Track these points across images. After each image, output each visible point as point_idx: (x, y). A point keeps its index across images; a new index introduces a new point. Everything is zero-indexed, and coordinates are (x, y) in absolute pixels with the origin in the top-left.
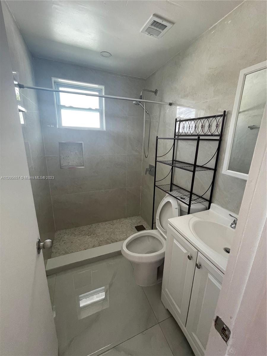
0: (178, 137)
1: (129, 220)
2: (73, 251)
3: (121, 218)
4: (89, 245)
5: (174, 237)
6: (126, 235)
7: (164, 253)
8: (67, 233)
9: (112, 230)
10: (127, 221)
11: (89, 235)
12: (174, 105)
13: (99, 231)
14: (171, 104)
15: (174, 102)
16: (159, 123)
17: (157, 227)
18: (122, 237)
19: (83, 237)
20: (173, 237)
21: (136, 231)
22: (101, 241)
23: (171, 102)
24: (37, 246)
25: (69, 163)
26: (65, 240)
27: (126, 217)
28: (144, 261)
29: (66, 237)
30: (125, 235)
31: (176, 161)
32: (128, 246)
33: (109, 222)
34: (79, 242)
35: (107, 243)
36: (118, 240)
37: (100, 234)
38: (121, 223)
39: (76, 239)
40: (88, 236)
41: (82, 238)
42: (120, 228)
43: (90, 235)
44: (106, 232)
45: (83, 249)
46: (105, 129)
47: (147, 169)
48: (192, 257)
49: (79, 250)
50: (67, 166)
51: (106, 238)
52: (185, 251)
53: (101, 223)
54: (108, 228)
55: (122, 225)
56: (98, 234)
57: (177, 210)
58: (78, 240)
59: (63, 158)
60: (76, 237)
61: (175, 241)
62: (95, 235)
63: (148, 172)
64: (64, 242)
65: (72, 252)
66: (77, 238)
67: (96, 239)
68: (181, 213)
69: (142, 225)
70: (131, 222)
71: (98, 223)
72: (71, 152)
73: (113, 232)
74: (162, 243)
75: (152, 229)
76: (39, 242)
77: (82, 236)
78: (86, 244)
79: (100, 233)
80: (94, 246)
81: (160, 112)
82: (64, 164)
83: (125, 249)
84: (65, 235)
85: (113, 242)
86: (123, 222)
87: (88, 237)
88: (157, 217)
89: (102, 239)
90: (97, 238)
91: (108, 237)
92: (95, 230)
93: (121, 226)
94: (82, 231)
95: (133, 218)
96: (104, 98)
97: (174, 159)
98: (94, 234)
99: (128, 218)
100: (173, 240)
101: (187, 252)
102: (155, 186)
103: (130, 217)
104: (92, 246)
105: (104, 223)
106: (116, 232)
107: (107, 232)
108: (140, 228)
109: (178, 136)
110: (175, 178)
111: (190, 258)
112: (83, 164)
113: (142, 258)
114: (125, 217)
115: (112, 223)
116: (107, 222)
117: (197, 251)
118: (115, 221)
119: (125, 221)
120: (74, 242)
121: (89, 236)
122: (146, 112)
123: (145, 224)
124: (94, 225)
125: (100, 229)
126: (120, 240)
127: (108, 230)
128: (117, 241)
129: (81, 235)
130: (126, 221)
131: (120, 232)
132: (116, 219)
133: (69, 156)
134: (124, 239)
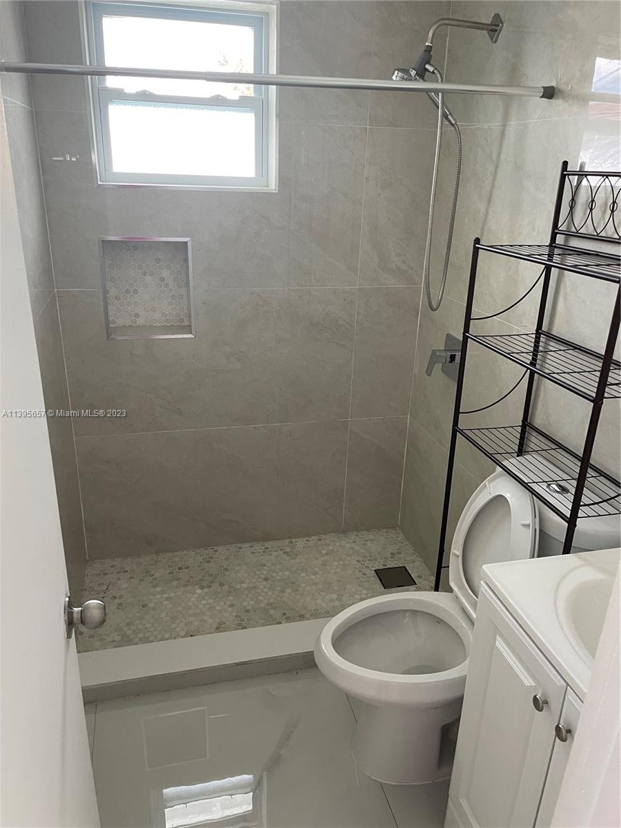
0: (566, 240)
1: (354, 542)
2: (147, 635)
3: (325, 534)
4: (205, 621)
5: (497, 631)
6: (339, 599)
7: (462, 681)
8: (126, 571)
9: (287, 573)
10: (348, 545)
11: (204, 584)
12: (564, 98)
13: (239, 575)
14: (549, 93)
15: (562, 87)
16: (497, 167)
17: (452, 584)
18: (324, 605)
19: (182, 589)
20: (496, 629)
21: (378, 585)
22: (247, 611)
23: (554, 84)
24: (66, 617)
25: (137, 316)
26: (121, 597)
27: (343, 532)
28: (394, 697)
29: (125, 586)
30: (335, 596)
31: (550, 336)
32: (339, 642)
33: (277, 543)
34: (170, 606)
35: (270, 621)
36: (308, 615)
37: (244, 585)
38: (324, 552)
39: (158, 596)
40: (202, 588)
41: (180, 593)
42: (316, 569)
43: (209, 587)
44: (266, 579)
45: (183, 633)
46: (273, 186)
47: (434, 352)
48: (546, 702)
49: (167, 635)
50: (130, 326)
51: (266, 602)
52: (528, 681)
53: (246, 545)
54: (273, 568)
55: (327, 558)
56: (238, 586)
57: (530, 532)
58: (167, 599)
59: (117, 298)
60: (158, 589)
61: (500, 644)
62: (226, 588)
63: (438, 367)
64: (117, 601)
65: (146, 640)
66: (162, 592)
67: (228, 603)
68: (543, 547)
69: (404, 567)
70: (362, 551)
71: (239, 545)
72: (145, 274)
73: (294, 583)
74: (465, 643)
75: (436, 589)
76: (70, 605)
77: (177, 587)
78: (195, 615)
79: (243, 582)
80: (220, 628)
81: (506, 118)
82: (120, 322)
83: (327, 647)
84: (119, 579)
85: (288, 620)
86: (331, 548)
87: (199, 591)
88: (456, 549)
89: (249, 603)
90: (231, 598)
91: (271, 601)
92: (227, 570)
93: (324, 564)
94: (180, 569)
95: (371, 537)
96: (273, 88)
97: (544, 328)
98: (222, 585)
99: (352, 536)
100: (495, 639)
101: (534, 684)
102: (455, 430)
103: (357, 530)
104: (215, 626)
105: (258, 547)
106: (303, 585)
107: (270, 582)
108: (393, 578)
109: (568, 235)
110: (540, 406)
111: (538, 704)
112: (190, 321)
113: (386, 685)
114: (342, 530)
115: (288, 549)
116: (269, 544)
117: (565, 684)
118: (300, 543)
119: (338, 544)
120: (152, 605)
121: (206, 590)
122: (445, 116)
123: (417, 563)
124: (223, 552)
125: (245, 567)
126: (315, 615)
127: (274, 574)
128: (302, 617)
129: (175, 583)
130: (341, 546)
131: (316, 584)
132: (306, 533)
133: (136, 292)
134: (330, 614)
